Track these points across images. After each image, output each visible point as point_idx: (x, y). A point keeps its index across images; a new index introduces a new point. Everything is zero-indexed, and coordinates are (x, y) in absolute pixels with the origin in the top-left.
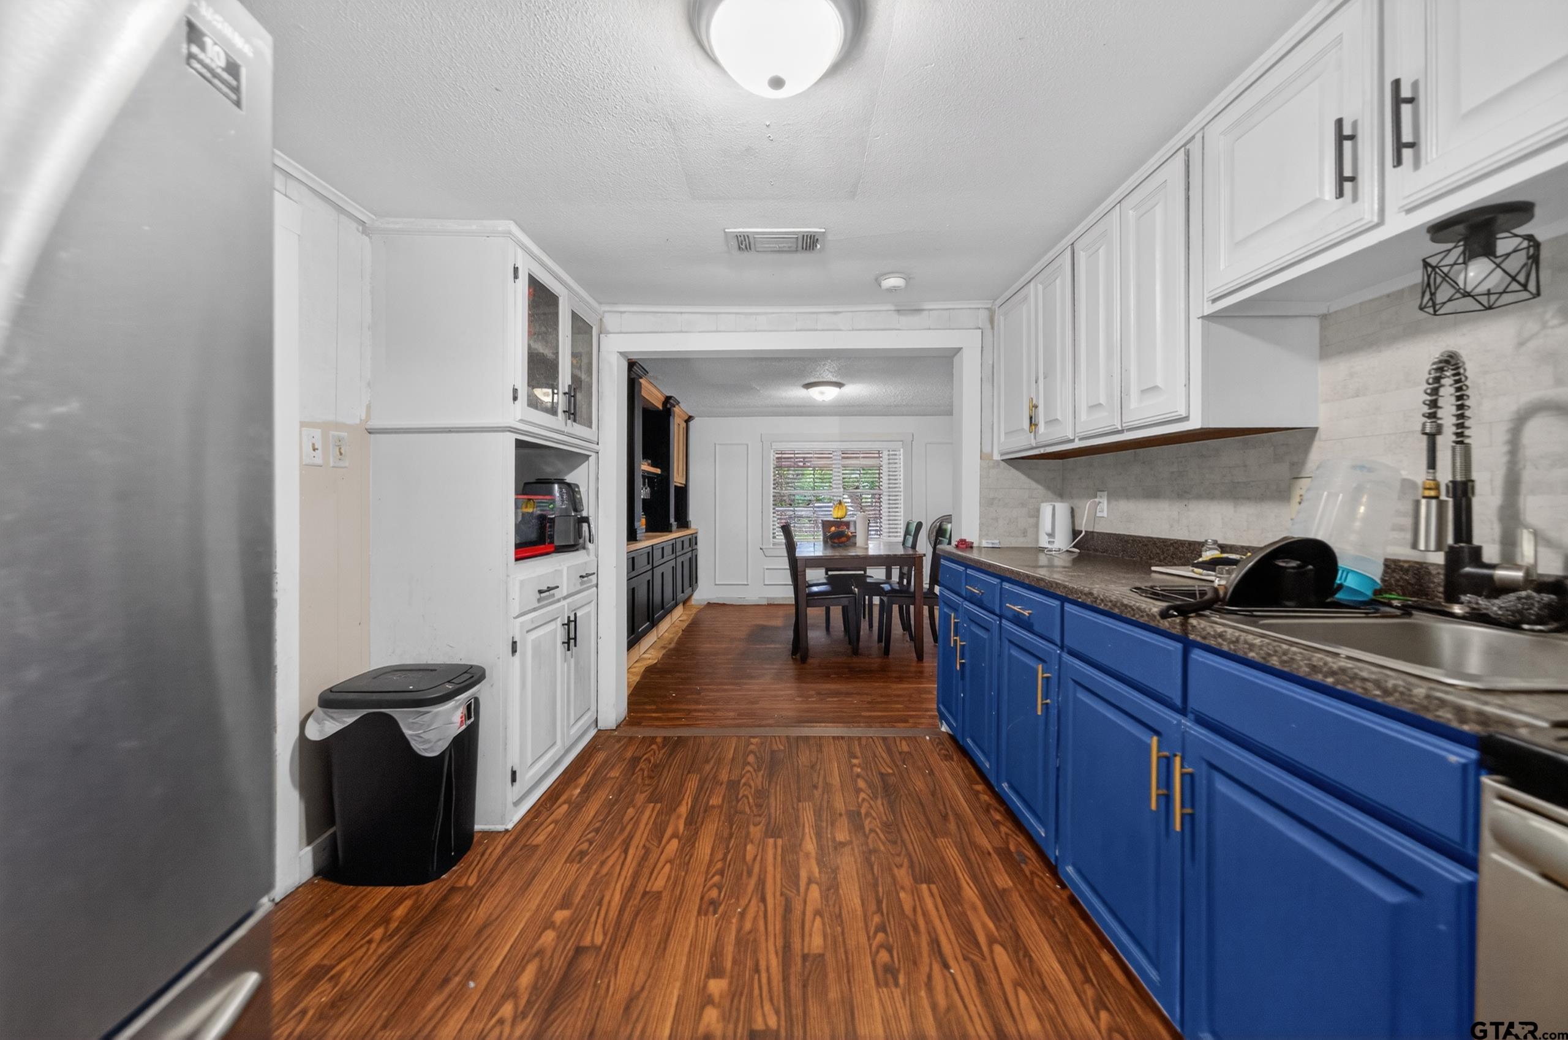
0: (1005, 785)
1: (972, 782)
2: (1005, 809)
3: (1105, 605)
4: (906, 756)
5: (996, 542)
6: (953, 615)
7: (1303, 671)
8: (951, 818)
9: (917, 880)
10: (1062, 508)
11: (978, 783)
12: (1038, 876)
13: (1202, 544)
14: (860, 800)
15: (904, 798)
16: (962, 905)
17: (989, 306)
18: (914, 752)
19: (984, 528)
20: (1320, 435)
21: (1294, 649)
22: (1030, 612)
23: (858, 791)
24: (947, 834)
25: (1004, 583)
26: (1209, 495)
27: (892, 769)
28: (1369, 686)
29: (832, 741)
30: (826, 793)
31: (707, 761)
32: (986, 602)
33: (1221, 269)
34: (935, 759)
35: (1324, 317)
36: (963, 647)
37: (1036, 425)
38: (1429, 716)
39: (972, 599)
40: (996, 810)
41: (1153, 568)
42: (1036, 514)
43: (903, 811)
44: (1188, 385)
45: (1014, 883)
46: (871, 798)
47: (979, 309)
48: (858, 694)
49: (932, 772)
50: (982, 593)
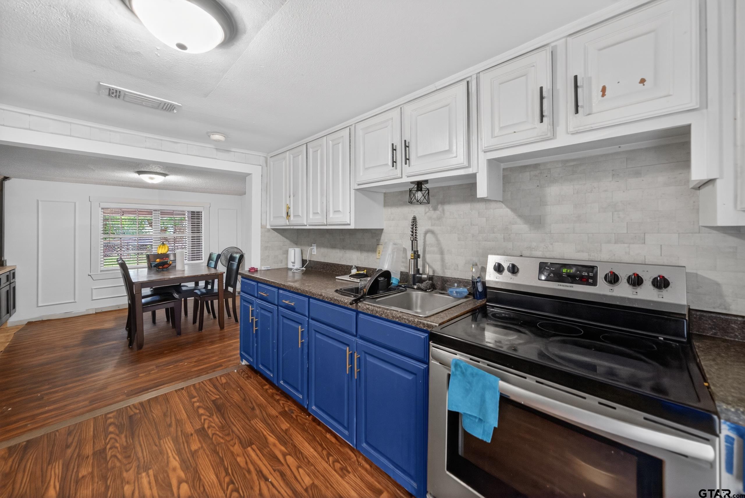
0: (282, 382)
1: (262, 386)
2: (281, 393)
3: (328, 299)
4: (224, 386)
5: (269, 267)
6: (250, 306)
7: (390, 318)
8: (256, 408)
9: (244, 447)
10: (298, 250)
11: (265, 385)
12: (299, 416)
13: (351, 267)
14: (202, 420)
15: (229, 408)
16: (269, 447)
17: (265, 156)
18: (229, 381)
19: (263, 260)
20: (384, 231)
21: (388, 311)
22: (294, 303)
23: (200, 416)
24: (256, 416)
25: (279, 290)
26: (353, 248)
27: (219, 395)
28: (406, 321)
29: (175, 393)
30: (179, 426)
31: (68, 447)
32: (270, 299)
33: (361, 175)
34: (242, 381)
35: (385, 193)
36: (256, 322)
37: (289, 216)
38: (418, 327)
39: (262, 299)
40: (277, 394)
41: (336, 277)
42: (286, 253)
43: (230, 416)
44: (350, 212)
45: (290, 425)
46: (210, 417)
47: (260, 156)
48: (187, 358)
49: (242, 389)
50: (268, 295)
